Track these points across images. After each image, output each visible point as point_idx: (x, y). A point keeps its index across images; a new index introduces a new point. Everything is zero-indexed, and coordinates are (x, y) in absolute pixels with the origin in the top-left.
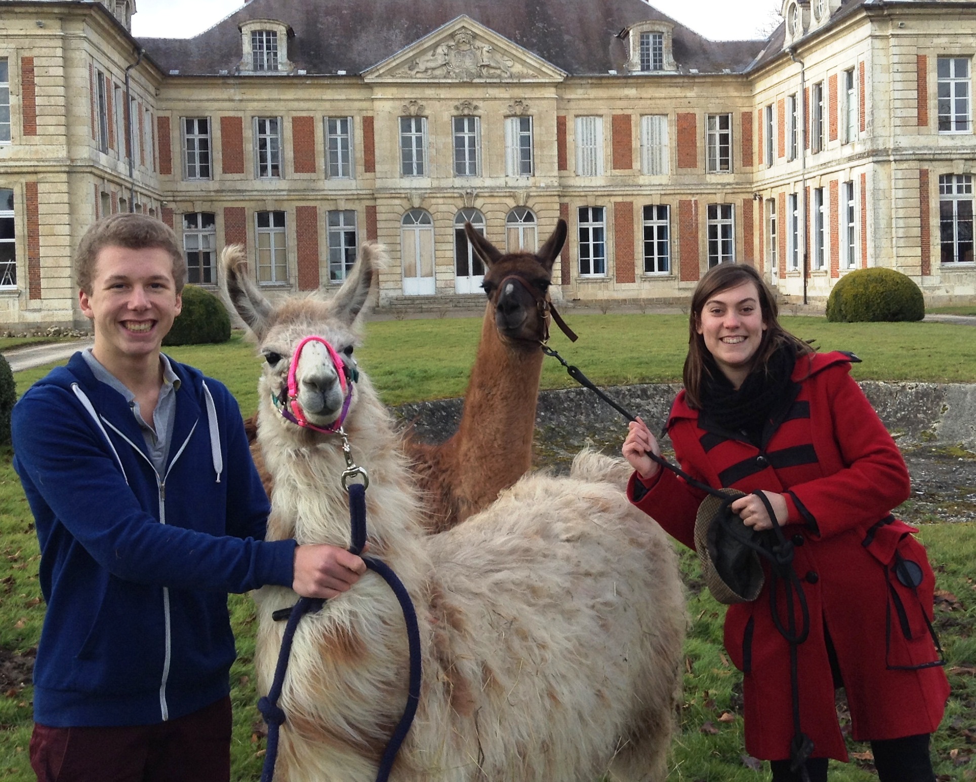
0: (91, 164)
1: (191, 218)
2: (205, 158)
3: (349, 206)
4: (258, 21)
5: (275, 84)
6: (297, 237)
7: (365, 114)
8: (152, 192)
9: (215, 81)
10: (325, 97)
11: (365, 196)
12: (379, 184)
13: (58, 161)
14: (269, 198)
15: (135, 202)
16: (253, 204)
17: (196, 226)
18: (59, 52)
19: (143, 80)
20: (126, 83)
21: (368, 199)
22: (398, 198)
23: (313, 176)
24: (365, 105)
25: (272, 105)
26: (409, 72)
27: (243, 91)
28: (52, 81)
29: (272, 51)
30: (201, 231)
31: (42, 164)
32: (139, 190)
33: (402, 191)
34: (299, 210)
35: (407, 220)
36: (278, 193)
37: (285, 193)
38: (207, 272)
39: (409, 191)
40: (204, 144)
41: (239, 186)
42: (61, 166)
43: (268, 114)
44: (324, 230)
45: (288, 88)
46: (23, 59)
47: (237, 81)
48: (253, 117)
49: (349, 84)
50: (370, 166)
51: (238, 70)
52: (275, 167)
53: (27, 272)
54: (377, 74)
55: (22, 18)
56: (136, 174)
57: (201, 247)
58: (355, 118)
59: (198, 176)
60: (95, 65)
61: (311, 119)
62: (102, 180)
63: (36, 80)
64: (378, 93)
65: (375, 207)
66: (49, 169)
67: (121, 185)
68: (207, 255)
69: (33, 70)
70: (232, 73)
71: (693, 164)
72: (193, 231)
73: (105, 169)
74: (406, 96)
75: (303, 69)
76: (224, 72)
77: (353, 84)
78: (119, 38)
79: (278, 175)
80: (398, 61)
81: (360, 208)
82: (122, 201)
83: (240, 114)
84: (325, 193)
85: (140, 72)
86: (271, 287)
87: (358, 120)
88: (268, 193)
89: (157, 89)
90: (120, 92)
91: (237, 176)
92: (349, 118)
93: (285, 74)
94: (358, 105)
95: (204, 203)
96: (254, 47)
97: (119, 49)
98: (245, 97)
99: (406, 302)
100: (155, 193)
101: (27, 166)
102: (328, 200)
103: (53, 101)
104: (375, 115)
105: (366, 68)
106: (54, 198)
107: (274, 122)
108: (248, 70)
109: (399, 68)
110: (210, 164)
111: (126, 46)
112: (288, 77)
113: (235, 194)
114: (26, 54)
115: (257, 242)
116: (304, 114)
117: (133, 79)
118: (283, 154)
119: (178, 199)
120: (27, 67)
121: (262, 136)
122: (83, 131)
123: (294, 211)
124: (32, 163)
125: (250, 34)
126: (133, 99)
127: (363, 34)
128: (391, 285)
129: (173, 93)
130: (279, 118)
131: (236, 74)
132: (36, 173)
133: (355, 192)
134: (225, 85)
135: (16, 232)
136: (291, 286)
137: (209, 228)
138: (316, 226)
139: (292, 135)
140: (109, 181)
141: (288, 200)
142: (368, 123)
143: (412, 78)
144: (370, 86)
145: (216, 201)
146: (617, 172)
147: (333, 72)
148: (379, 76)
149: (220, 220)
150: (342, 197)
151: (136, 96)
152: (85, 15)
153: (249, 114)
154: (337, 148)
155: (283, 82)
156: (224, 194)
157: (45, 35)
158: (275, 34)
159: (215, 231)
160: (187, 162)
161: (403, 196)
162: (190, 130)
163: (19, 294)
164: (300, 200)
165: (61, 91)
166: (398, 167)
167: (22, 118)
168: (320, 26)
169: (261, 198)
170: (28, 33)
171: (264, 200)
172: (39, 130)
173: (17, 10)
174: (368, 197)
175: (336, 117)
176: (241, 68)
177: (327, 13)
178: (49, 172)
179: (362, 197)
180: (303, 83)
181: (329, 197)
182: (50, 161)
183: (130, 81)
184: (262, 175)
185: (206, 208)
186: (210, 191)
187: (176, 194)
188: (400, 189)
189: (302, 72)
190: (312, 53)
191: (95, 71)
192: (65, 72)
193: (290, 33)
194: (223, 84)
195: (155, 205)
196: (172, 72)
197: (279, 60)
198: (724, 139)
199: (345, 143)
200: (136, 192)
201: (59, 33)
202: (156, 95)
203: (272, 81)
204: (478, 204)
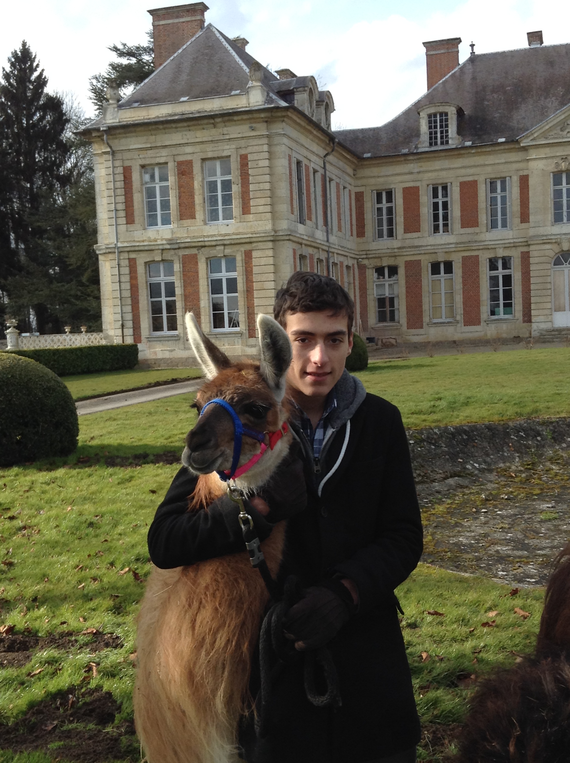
0: (289, 233)
1: (380, 271)
2: (390, 222)
3: (506, 253)
4: (433, 105)
5: (445, 156)
6: (463, 281)
7: (521, 173)
8: (348, 252)
9: (399, 159)
10: (487, 163)
11: (520, 244)
12: (532, 232)
13: (266, 233)
14: (440, 251)
15: (331, 261)
16: (427, 257)
17: (384, 278)
18: (266, 148)
19: (341, 164)
20: (324, 168)
21: (523, 246)
22: (549, 243)
23: (476, 230)
24: (522, 165)
25: (444, 174)
26: (561, 133)
27: (420, 164)
28: (261, 171)
29: (444, 129)
30: (387, 281)
31: (255, 235)
32: (336, 251)
33: (552, 237)
34: (464, 258)
35: (557, 262)
36: (447, 246)
37: (453, 246)
38: (392, 313)
39: (559, 236)
40: (390, 211)
41: (417, 243)
42: (267, 236)
43: (440, 181)
44: (485, 273)
45: (458, 158)
46: (241, 156)
47: (416, 157)
48: (428, 185)
49: (508, 149)
50: (525, 218)
51: (416, 148)
52: (446, 225)
53: (247, 318)
54: (531, 138)
55: (240, 125)
56: (333, 239)
57: (387, 293)
58: (512, 177)
59: (385, 237)
60: (294, 156)
61: (475, 182)
62: (300, 246)
63: (250, 172)
64: (533, 154)
65: (529, 252)
66: (260, 239)
67: (318, 248)
68: (392, 300)
69: (248, 164)
70: (411, 151)
72: (381, 281)
73: (302, 237)
74: (558, 154)
75: (470, 141)
76: (406, 151)
77: (512, 149)
78: (315, 132)
79: (448, 232)
80: (550, 125)
81: (515, 255)
82: (320, 261)
83: (417, 184)
84: (486, 243)
85: (337, 158)
86: (441, 323)
87: (515, 179)
88: (440, 247)
89: (354, 170)
90: (319, 176)
91: (415, 235)
92: (507, 179)
93: (454, 147)
94: (515, 166)
95: (390, 258)
96: (430, 128)
97: (317, 141)
98: (422, 169)
99: (553, 333)
100: (351, 253)
101: (245, 238)
102: (488, 249)
103: (262, 186)
104: (530, 174)
105: (523, 133)
106: (263, 261)
107: (445, 188)
108: (424, 147)
109: (551, 131)
110: (394, 227)
111: (322, 138)
112: (456, 149)
113: (413, 249)
114: (243, 152)
115: (430, 286)
116: (470, 179)
117: (330, 163)
118: (452, 214)
119: (370, 256)
120: (244, 161)
121: (436, 200)
122: (283, 208)
123: (461, 260)
124: (248, 236)
125: (426, 117)
126: (331, 180)
127: (523, 105)
128: (542, 318)
129: (367, 172)
130: (449, 184)
131: (415, 151)
132: (251, 243)
133: (512, 241)
134: (406, 161)
135: (239, 288)
136: (458, 322)
137: (394, 278)
138: (478, 272)
139: (459, 198)
140: (306, 245)
141: (454, 251)
142: (524, 181)
143: (563, 138)
144: (525, 149)
145: (399, 256)
147: (495, 140)
148: (534, 139)
149: (402, 271)
150: (501, 246)
151: (334, 177)
152: (284, 117)
153: (425, 183)
154: (497, 205)
155: (452, 153)
156: (405, 250)
157: (256, 136)
158: (446, 114)
159: (397, 280)
160: (377, 226)
161: (554, 241)
162: (379, 201)
163: (241, 334)
164: (464, 250)
165: (267, 178)
166: (550, 217)
167: (241, 201)
168: (486, 103)
169: (433, 251)
170: (244, 136)
171: (436, 253)
172: (253, 210)
173: (236, 118)
174: (523, 244)
175: (496, 178)
176: (419, 146)
177: (493, 91)
178: (260, 242)
179: (517, 244)
180: (469, 153)
181: (490, 247)
182: (260, 233)
183: (328, 166)
184: (434, 233)
185: (391, 262)
186: (394, 249)
187: (368, 252)
188: (551, 235)
189: (468, 143)
190: (478, 126)
191: (294, 161)
192: (270, 163)
193: (460, 112)
194: (405, 160)
195: (350, 262)
196: (366, 155)
197: (450, 136)
199: (504, 199)
200: (333, 253)
201: (265, 133)
202: (354, 175)
203: (443, 154)
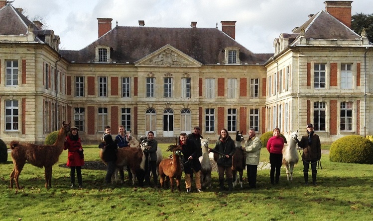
0: (42, 93)
1: (77, 109)
3: (128, 107)
4: (101, 45)
6: (111, 116)
7: (135, 76)
8: (64, 101)
9: (86, 65)
10: (122, 71)
12: (138, 99)
13: (32, 92)
15: (57, 104)
16: (97, 105)
17: (78, 112)
18: (34, 58)
19: (62, 65)
23: (117, 96)
24: (135, 73)
25: (105, 73)
28: (31, 67)
29: (105, 55)
30: (80, 114)
32: (59, 100)
34: (112, 108)
35: (148, 112)
36: (105, 102)
38: (82, 127)
39: (148, 102)
40: (82, 85)
41: (93, 99)
43: (103, 76)
44: (120, 114)
45: (110, 67)
47: (93, 65)
48: (98, 77)
49: (130, 66)
50: (136, 94)
52: (105, 93)
53: (21, 126)
55: (23, 48)
56: (58, 95)
57: (80, 119)
58: (132, 77)
59: (80, 96)
61: (117, 78)
62: (46, 98)
63: (27, 67)
64: (139, 70)
65: (137, 107)
67: (52, 99)
68: (81, 122)
69: (26, 64)
70: (92, 62)
71: (245, 95)
73: (47, 94)
74: (149, 71)
75: (115, 61)
76: (89, 62)
79: (106, 96)
81: (132, 108)
82: (53, 104)
83: (94, 76)
89: (67, 67)
90: (54, 70)
91: (92, 96)
94: (132, 73)
96: (99, 54)
98: (96, 70)
102: (122, 104)
103: (31, 73)
104: (138, 77)
105: (136, 61)
106: (30, 103)
107: (105, 79)
109: (146, 61)
110: (83, 92)
111: (55, 54)
113: (91, 102)
114: (24, 59)
115: (98, 118)
116: (115, 76)
118: (107, 89)
119: (73, 103)
120: (24, 62)
121: (101, 83)
122: (40, 82)
124: (24, 92)
125: (98, 49)
126: (58, 71)
127: (136, 50)
128: (141, 133)
129: (72, 69)
132: (25, 95)
133: (131, 102)
134: (89, 66)
135: (19, 113)
139: (111, 83)
141: (108, 104)
142: (136, 79)
143: (150, 65)
144: (136, 67)
145: (85, 104)
146: (219, 97)
147: (125, 62)
148: (140, 64)
149: (86, 110)
150: (126, 104)
152: (42, 47)
154: (125, 87)
155: (108, 65)
156: (88, 102)
157: (30, 53)
158: (106, 50)
159: (84, 114)
160: (76, 91)
161: (146, 104)
162: (77, 80)
163: (19, 132)
164: (112, 104)
165: (34, 70)
166: (145, 94)
167: (22, 78)
168: (122, 47)
170: (24, 52)
171: (101, 104)
172: (27, 82)
173: (21, 45)
175: (125, 77)
176: (95, 61)
177: (125, 42)
178: (29, 95)
179: (133, 104)
180: (115, 66)
182: (29, 92)
183: (57, 66)
184: (100, 96)
185: (82, 106)
186: (83, 101)
188: (145, 101)
190: (119, 56)
191: (45, 64)
192: (35, 64)
193: (111, 49)
195: (65, 105)
196: (72, 62)
197: (107, 58)
198: (256, 87)
199: (128, 86)
201: (34, 52)
203: (105, 65)
204: (171, 107)
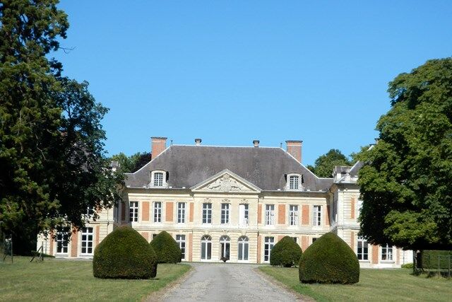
2: (136, 215)
3: (184, 233)
4: (157, 170)
7: (191, 202)
10: (178, 196)
12: (194, 226)
16: (151, 231)
22: (200, 231)
23: (172, 222)
25: (160, 198)
29: (161, 180)
35: (203, 239)
37: (162, 228)
39: (204, 229)
40: (136, 210)
41: (147, 225)
42: (106, 222)
43: (158, 201)
49: (186, 192)
51: (149, 186)
52: (159, 219)
54: (196, 189)
59: (134, 221)
61: (172, 203)
64: (196, 195)
65: (192, 234)
71: (308, 223)
75: (171, 186)
76: (145, 187)
79: (160, 222)
80: (203, 185)
81: (187, 234)
83: (149, 201)
84: (175, 228)
87: (189, 204)
91: (146, 222)
92: (185, 203)
93: (165, 188)
94: (189, 199)
96: (155, 178)
98: (151, 195)
104: (194, 203)
105: (192, 186)
106: (103, 230)
107: (160, 204)
108: (152, 187)
113: (145, 228)
116: (170, 201)
118: (162, 215)
121: (156, 208)
125: (154, 174)
127: (192, 173)
132: (99, 223)
135: (93, 239)
139: (166, 208)
142: (192, 205)
143: (207, 190)
144: (193, 193)
145: (139, 230)
146: (280, 225)
147: (181, 187)
150: (181, 230)
153: (152, 201)
154: (181, 213)
155: (164, 191)
156: (142, 228)
158: (162, 174)
160: (130, 216)
162: (132, 206)
166: (201, 220)
171: (155, 230)
172: (101, 212)
175: (181, 203)
178: (103, 223)
179: (188, 230)
180: (170, 191)
181: (177, 230)
182: (103, 220)
184: (155, 222)
186: (137, 227)
188: (201, 228)
190: (174, 180)
193: (167, 174)
194: (144, 191)
197: (163, 183)
199: (183, 211)
203: (160, 190)
204: (228, 234)
